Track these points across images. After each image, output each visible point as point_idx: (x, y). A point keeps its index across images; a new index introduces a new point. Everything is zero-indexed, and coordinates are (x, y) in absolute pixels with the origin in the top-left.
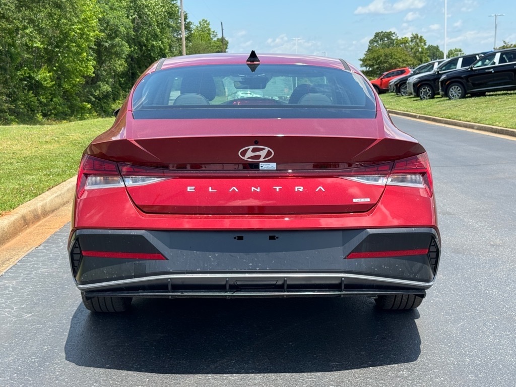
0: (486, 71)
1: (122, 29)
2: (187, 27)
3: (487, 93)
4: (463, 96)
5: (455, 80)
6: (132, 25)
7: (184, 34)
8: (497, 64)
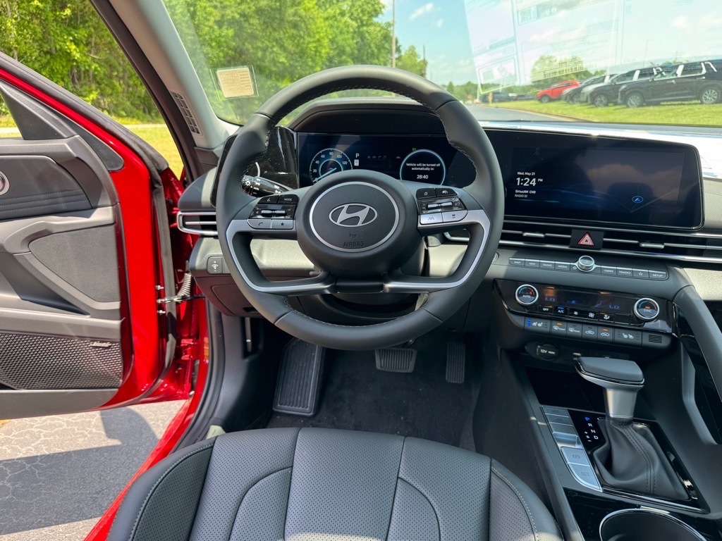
0: (668, 82)
1: (348, 49)
2: (398, 50)
3: (662, 103)
4: (641, 105)
5: (635, 90)
6: (355, 46)
7: (396, 55)
8: (679, 76)
